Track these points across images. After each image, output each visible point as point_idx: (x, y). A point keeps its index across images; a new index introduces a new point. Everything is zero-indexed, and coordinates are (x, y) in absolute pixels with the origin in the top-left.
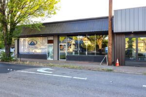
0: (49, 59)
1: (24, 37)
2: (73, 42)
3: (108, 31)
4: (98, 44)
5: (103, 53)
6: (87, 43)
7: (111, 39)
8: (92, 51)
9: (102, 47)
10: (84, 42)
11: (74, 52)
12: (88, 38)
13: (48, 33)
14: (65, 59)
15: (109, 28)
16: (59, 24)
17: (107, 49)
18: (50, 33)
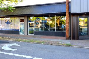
0: (21, 34)
1: (2, 17)
2: (40, 21)
3: (66, 13)
4: (57, 23)
5: (60, 28)
6: (50, 22)
7: (68, 19)
8: (53, 27)
9: (59, 25)
10: (48, 21)
11: (40, 29)
12: (50, 19)
13: (20, 14)
14: (32, 33)
15: (67, 10)
16: (28, 8)
17: (63, 26)
18: (21, 14)
